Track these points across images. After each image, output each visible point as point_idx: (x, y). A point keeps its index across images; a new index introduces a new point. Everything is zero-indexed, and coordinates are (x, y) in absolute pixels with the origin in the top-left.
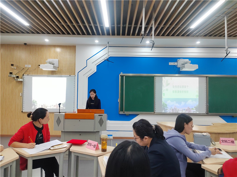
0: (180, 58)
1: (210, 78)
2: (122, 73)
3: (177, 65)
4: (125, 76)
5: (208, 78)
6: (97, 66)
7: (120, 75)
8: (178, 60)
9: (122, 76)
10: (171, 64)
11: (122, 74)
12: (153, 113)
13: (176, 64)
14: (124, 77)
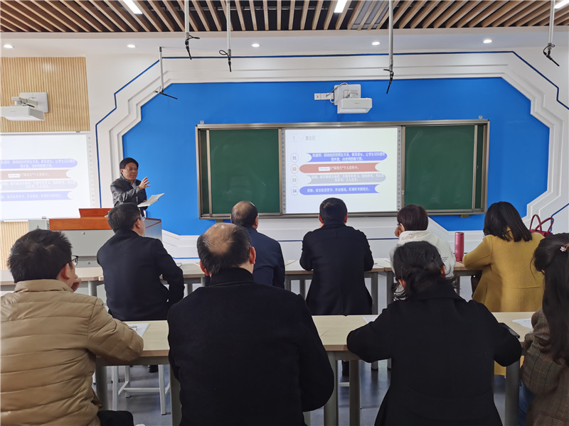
0: (339, 82)
1: (409, 127)
2: (202, 122)
3: (333, 100)
4: (208, 129)
5: (404, 128)
6: (142, 107)
7: (196, 129)
8: (335, 87)
9: (202, 132)
10: (319, 97)
11: (202, 126)
12: (278, 214)
13: (330, 97)
14: (208, 132)
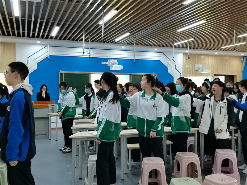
1: (132, 75)
4: (64, 73)
5: (131, 75)
6: (37, 63)
7: (59, 73)
8: (109, 60)
9: (61, 74)
10: (103, 63)
13: (107, 63)
